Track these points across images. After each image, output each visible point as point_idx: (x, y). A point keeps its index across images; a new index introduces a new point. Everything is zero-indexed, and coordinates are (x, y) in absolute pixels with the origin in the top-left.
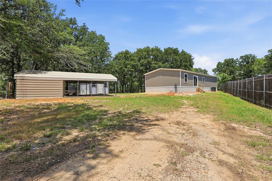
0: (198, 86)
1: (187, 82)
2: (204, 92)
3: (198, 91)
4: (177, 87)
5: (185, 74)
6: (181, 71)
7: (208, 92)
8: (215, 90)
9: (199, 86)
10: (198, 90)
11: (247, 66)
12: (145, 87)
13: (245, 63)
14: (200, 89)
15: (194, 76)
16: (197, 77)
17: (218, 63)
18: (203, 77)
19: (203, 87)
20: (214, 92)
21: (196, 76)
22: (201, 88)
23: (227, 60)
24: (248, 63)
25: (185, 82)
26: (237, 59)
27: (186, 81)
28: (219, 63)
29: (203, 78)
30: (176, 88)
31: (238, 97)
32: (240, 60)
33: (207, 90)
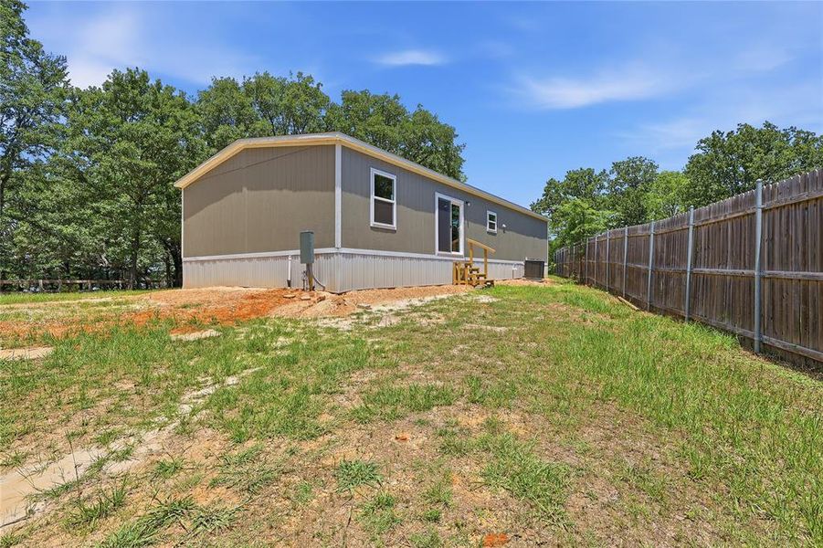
0: (461, 252)
1: (394, 226)
2: (492, 282)
3: (463, 279)
4: (316, 251)
5: (374, 172)
6: (344, 148)
7: (513, 283)
8: (541, 275)
9: (466, 255)
10: (461, 276)
11: (633, 193)
12: (184, 259)
13: (626, 186)
14: (474, 266)
15: (438, 195)
16: (460, 203)
17: (549, 183)
18: (489, 213)
19: (486, 257)
20: (536, 283)
21: (454, 201)
22: (478, 262)
23: (575, 173)
24: (634, 184)
25: (373, 223)
26: (604, 170)
27: (384, 213)
28: (551, 183)
29: (492, 218)
30: (307, 258)
31: (686, 325)
32: (613, 177)
33: (506, 273)
